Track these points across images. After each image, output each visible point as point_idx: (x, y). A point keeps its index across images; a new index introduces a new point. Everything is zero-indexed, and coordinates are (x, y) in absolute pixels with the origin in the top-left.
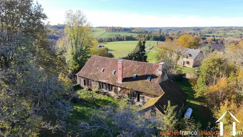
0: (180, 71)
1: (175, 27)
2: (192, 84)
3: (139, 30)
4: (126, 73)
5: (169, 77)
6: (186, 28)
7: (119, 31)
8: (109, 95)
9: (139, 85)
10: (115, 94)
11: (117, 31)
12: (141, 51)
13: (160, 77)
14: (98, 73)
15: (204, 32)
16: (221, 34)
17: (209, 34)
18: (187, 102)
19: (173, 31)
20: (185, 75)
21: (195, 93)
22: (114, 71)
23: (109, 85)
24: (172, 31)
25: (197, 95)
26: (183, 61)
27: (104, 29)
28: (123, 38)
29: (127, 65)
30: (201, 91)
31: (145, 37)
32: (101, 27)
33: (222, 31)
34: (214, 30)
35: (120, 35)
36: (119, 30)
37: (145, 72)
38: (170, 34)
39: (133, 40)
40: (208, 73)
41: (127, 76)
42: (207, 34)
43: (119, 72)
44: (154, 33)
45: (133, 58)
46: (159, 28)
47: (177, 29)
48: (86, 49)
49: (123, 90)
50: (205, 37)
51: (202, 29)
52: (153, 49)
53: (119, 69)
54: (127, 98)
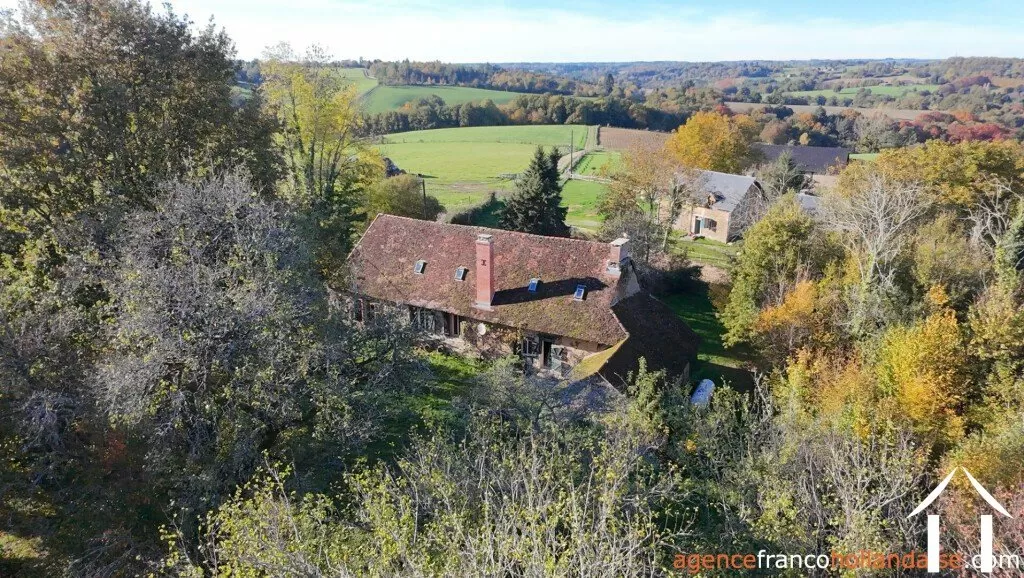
0: (684, 257)
1: (670, 63)
2: (715, 303)
3: (520, 76)
4: (504, 274)
5: (642, 281)
6: (714, 65)
7: (434, 81)
8: (446, 351)
9: (549, 313)
10: (469, 345)
11: (429, 81)
12: (545, 190)
13: (615, 285)
14: (406, 278)
15: (783, 83)
16: (851, 93)
17: (804, 94)
18: (701, 360)
19: (663, 77)
20: (700, 272)
21: (726, 331)
22: (462, 269)
23: (447, 315)
24: (657, 78)
25: (731, 339)
26: (694, 219)
27: (369, 71)
28: (457, 115)
29: (505, 248)
30: (742, 326)
31: (549, 110)
32: (355, 65)
33: (854, 80)
34: (823, 76)
35: (441, 103)
36: (437, 78)
37: (568, 271)
38: (649, 92)
39: (498, 124)
40: (761, 266)
41: (509, 284)
42: (795, 90)
43: (483, 274)
44: (586, 88)
45: (517, 217)
46: (603, 65)
47: (677, 69)
48: (349, 190)
49: (495, 331)
50: (788, 107)
51: (778, 71)
52: (584, 164)
53: (479, 263)
54: (508, 357)
